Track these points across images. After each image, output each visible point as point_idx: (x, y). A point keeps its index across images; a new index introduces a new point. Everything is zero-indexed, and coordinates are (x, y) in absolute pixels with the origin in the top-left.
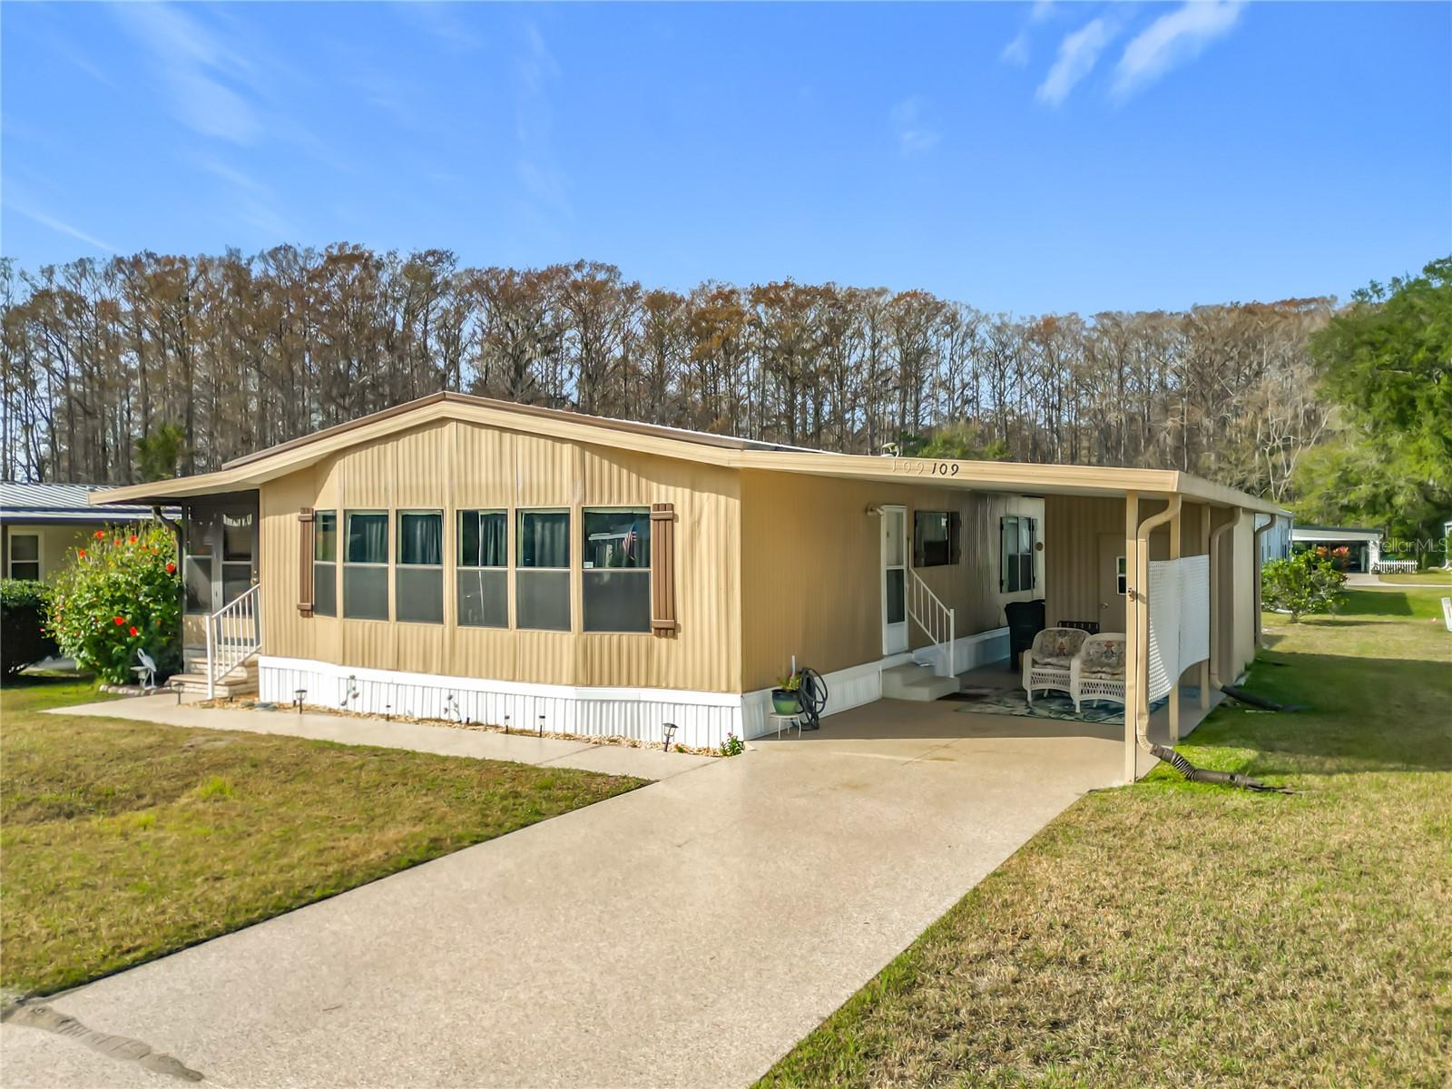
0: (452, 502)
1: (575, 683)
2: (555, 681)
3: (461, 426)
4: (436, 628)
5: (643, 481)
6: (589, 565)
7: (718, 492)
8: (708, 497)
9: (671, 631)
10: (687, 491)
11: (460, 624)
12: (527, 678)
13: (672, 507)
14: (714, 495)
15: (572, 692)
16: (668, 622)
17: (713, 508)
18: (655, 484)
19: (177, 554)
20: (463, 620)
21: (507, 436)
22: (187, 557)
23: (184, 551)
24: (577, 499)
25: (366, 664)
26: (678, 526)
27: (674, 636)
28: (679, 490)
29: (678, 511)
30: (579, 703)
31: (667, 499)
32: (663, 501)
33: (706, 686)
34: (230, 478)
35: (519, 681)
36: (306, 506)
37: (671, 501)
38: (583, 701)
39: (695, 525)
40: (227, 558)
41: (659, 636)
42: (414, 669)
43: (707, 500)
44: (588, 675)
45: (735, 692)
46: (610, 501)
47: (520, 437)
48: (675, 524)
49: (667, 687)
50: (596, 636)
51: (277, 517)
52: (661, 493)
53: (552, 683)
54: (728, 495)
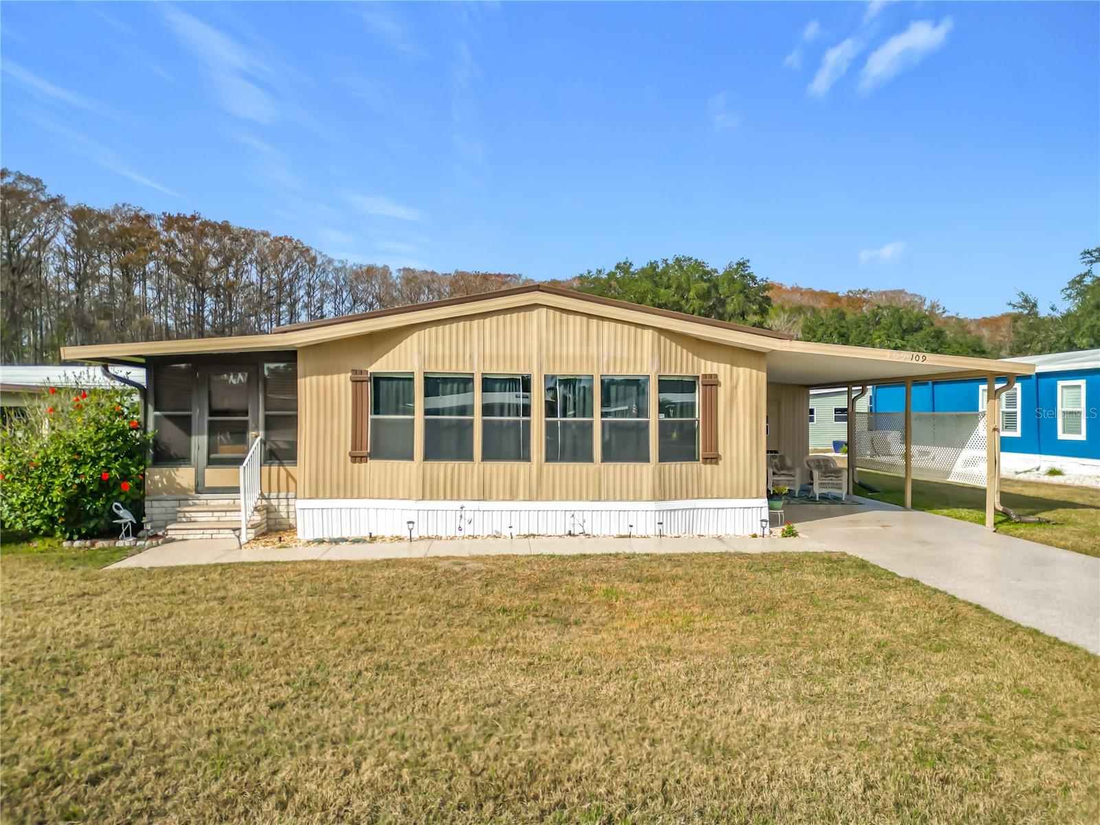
0: (540, 369)
1: (654, 499)
2: (637, 498)
3: (551, 311)
4: (523, 465)
5: (696, 358)
6: (662, 416)
7: (751, 368)
8: (744, 372)
9: (713, 459)
10: (728, 366)
11: (547, 460)
12: (611, 497)
13: (716, 376)
14: (748, 370)
15: (652, 505)
16: (710, 454)
17: (748, 378)
18: (703, 361)
19: (141, 410)
20: (551, 457)
21: (594, 322)
22: (152, 413)
23: (151, 408)
24: (655, 369)
25: (449, 496)
26: (721, 390)
27: (717, 463)
28: (722, 365)
29: (721, 379)
30: (657, 513)
31: (712, 370)
32: (709, 372)
33: (741, 494)
34: (285, 341)
35: (604, 501)
36: (356, 367)
37: (715, 373)
38: (660, 511)
39: (734, 388)
40: (213, 413)
41: (705, 463)
42: (501, 498)
43: (743, 373)
44: (662, 493)
45: (762, 497)
46: (675, 372)
47: (606, 323)
48: (719, 388)
49: (712, 498)
50: (667, 465)
51: (321, 378)
52: (707, 367)
53: (634, 500)
54: (759, 369)
